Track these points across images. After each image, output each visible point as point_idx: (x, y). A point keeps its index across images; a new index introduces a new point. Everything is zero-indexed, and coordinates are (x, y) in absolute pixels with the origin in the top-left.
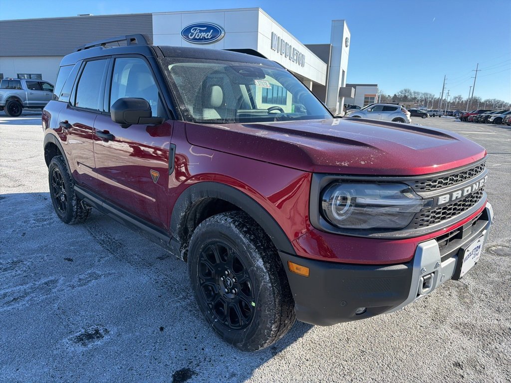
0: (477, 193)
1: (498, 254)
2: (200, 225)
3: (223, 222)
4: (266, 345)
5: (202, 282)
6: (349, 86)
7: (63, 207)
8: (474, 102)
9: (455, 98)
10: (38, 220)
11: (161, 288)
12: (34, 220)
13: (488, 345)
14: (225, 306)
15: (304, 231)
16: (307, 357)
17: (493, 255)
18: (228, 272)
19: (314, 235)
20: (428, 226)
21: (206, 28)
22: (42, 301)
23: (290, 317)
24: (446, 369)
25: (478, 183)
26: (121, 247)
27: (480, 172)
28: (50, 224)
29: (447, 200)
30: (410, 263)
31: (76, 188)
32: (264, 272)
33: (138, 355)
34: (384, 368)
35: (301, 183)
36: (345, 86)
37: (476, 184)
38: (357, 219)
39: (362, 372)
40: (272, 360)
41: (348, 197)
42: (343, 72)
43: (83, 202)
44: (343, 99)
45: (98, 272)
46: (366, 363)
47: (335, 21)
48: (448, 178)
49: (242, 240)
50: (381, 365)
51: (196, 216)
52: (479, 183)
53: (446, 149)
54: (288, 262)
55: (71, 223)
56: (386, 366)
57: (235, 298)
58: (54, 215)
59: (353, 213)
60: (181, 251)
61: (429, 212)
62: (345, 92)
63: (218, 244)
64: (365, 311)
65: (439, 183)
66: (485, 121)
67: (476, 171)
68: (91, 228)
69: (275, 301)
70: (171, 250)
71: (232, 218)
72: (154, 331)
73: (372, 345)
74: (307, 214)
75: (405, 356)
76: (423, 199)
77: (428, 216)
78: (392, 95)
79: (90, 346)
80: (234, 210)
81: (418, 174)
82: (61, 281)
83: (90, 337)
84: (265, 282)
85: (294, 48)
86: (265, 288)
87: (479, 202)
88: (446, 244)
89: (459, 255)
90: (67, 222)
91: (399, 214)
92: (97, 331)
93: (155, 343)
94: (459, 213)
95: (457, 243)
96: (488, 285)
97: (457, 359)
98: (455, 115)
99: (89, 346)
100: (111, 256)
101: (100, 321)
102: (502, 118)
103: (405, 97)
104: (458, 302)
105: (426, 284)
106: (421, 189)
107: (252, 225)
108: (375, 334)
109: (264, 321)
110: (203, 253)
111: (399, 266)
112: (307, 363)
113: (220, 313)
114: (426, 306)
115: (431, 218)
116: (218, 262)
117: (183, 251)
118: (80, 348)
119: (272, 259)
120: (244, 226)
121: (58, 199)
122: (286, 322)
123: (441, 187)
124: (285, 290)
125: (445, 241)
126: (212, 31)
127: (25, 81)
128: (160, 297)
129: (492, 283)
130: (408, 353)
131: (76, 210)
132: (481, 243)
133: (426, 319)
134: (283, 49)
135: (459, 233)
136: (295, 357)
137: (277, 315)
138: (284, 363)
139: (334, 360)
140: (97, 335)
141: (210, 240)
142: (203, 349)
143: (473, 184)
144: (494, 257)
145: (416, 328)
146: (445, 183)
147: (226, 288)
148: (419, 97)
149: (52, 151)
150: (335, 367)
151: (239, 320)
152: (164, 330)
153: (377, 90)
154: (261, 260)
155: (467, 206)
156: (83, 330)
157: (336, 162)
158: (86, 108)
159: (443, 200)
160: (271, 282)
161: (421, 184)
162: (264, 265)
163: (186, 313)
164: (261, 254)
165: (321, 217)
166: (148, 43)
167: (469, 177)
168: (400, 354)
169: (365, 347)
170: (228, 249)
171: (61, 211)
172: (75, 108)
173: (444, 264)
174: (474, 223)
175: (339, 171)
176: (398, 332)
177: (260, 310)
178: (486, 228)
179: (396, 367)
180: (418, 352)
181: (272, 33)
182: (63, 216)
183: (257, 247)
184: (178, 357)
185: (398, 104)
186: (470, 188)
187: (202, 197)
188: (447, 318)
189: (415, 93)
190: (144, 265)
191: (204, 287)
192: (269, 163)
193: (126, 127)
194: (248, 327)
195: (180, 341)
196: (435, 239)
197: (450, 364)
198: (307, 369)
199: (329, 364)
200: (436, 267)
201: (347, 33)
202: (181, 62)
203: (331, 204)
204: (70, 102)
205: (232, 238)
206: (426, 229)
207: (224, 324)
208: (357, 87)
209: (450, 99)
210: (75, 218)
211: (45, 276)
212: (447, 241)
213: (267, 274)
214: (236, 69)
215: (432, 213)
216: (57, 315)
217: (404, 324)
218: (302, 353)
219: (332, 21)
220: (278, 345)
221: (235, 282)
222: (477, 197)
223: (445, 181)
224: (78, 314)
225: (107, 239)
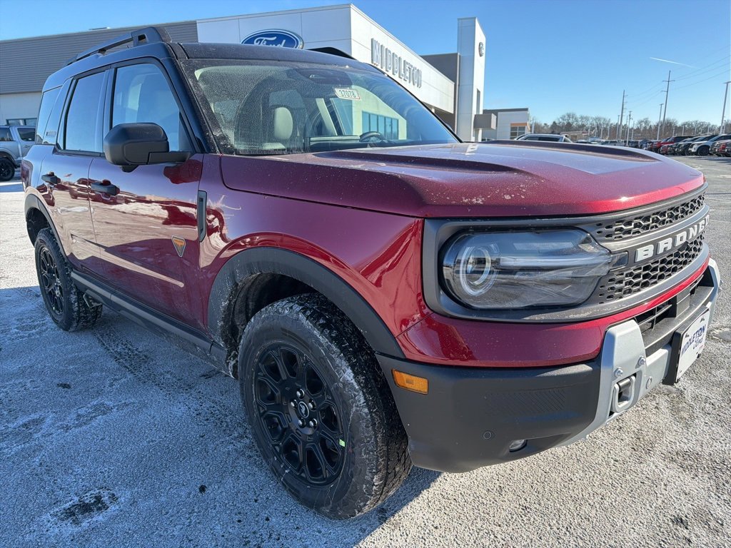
0: (695, 242)
1: (724, 340)
2: (252, 320)
3: (286, 312)
4: (366, 509)
5: (262, 411)
6: (488, 113)
7: (59, 306)
8: (667, 126)
9: (640, 122)
10: (22, 328)
11: (205, 422)
12: (17, 328)
13: (724, 485)
14: (300, 447)
15: (417, 316)
16: (436, 524)
17: (717, 341)
18: (301, 392)
19: (434, 323)
20: (621, 297)
21: (275, 38)
22: (16, 454)
23: (402, 461)
24: (662, 529)
25: (696, 226)
26: (146, 362)
27: (697, 208)
28: (40, 333)
29: (651, 254)
30: (595, 360)
31: (73, 275)
32: (355, 390)
33: (161, 536)
34: (562, 534)
35: (408, 239)
36: (481, 113)
37: (694, 228)
38: (505, 294)
39: (526, 543)
40: (379, 530)
41: (486, 257)
42: (478, 92)
43: (87, 296)
44: (480, 131)
45: (108, 403)
46: (531, 527)
47: (462, 19)
48: (650, 217)
49: (317, 340)
50: (555, 529)
51: (247, 305)
52: (698, 225)
53: (643, 173)
54: (392, 371)
55: (72, 329)
56: (564, 530)
57: (315, 433)
58: (48, 318)
59: (497, 285)
60: (228, 364)
61: (622, 274)
62: (482, 121)
63: (282, 348)
64: (525, 445)
65: (636, 226)
66: (685, 152)
67: (692, 207)
68: (102, 336)
69: (376, 437)
70: (213, 362)
71: (301, 305)
72: (190, 494)
73: (540, 496)
74: (420, 291)
75: (594, 512)
76: (610, 252)
77: (620, 282)
78: (550, 123)
79: (85, 524)
80: (305, 293)
81: (600, 211)
82: (48, 421)
83: (86, 508)
84: (357, 406)
85: (404, 61)
86: (359, 417)
87: (698, 257)
88: (652, 327)
89: (674, 343)
90: (66, 329)
91: (574, 281)
92: (98, 499)
93: (191, 513)
94: (670, 275)
95: (668, 324)
96: (715, 388)
97: (678, 511)
98: (641, 145)
99: (83, 524)
100: (130, 376)
101: (105, 482)
102: (708, 147)
103: (569, 125)
104: (671, 419)
105: (623, 394)
106: (608, 236)
107: (334, 314)
108: (543, 477)
109: (361, 470)
110: (260, 364)
111: (577, 366)
112: (437, 533)
113: (292, 459)
114: (621, 428)
115: (626, 285)
116: (284, 377)
117: (232, 363)
118: (69, 529)
119: (369, 367)
120: (320, 316)
121: (52, 294)
122: (397, 469)
123: (639, 232)
124: (391, 417)
125: (649, 322)
126: (284, 41)
127: (16, 128)
128: (202, 437)
129: (720, 384)
130: (598, 506)
131: (77, 308)
132: (706, 323)
133: (622, 449)
134: (389, 62)
135: (670, 308)
136: (416, 523)
137: (380, 460)
138: (398, 534)
139: (479, 527)
140: (99, 504)
141: (269, 343)
142: (267, 519)
143: (689, 227)
144: (719, 345)
145: (608, 464)
146: (645, 226)
147: (300, 419)
148: (588, 125)
149: (37, 222)
150: (482, 537)
151: (321, 470)
152: (207, 491)
153: (528, 116)
154: (349, 371)
155: (681, 263)
156: (76, 499)
157: (464, 198)
158: (80, 151)
159: (643, 254)
160: (368, 406)
161: (607, 228)
162: (354, 377)
163: (242, 461)
164: (349, 360)
165: (442, 292)
166: (163, 39)
167: (682, 217)
168: (586, 508)
169: (528, 499)
170: (297, 356)
171: (57, 312)
172: (63, 152)
173: (650, 360)
174: (692, 292)
175: (469, 213)
176: (580, 472)
177: (353, 452)
178: (710, 299)
179: (580, 531)
180: (614, 504)
181: (372, 40)
182: (60, 320)
183: (343, 350)
184: (226, 535)
185: (559, 134)
186: (684, 234)
187: (252, 274)
188: (656, 445)
189: (582, 118)
190: (180, 387)
191: (265, 419)
192: (353, 208)
193: (129, 171)
194: (336, 481)
195: (232, 508)
196: (633, 319)
197: (666, 521)
198: (435, 542)
199: (471, 532)
200: (638, 365)
201: (480, 37)
202: (216, 65)
203: (458, 272)
204: (57, 144)
205: (303, 339)
206: (617, 303)
207: (300, 476)
208: (499, 113)
209: (632, 124)
210: (78, 322)
211: (25, 413)
212: (652, 321)
213: (361, 393)
214: (305, 74)
215: (627, 276)
216: (37, 475)
217: (589, 459)
218: (428, 515)
219: (459, 19)
220: (388, 506)
221: (313, 409)
222: (695, 249)
223: (646, 222)
224: (70, 471)
225: (126, 351)
